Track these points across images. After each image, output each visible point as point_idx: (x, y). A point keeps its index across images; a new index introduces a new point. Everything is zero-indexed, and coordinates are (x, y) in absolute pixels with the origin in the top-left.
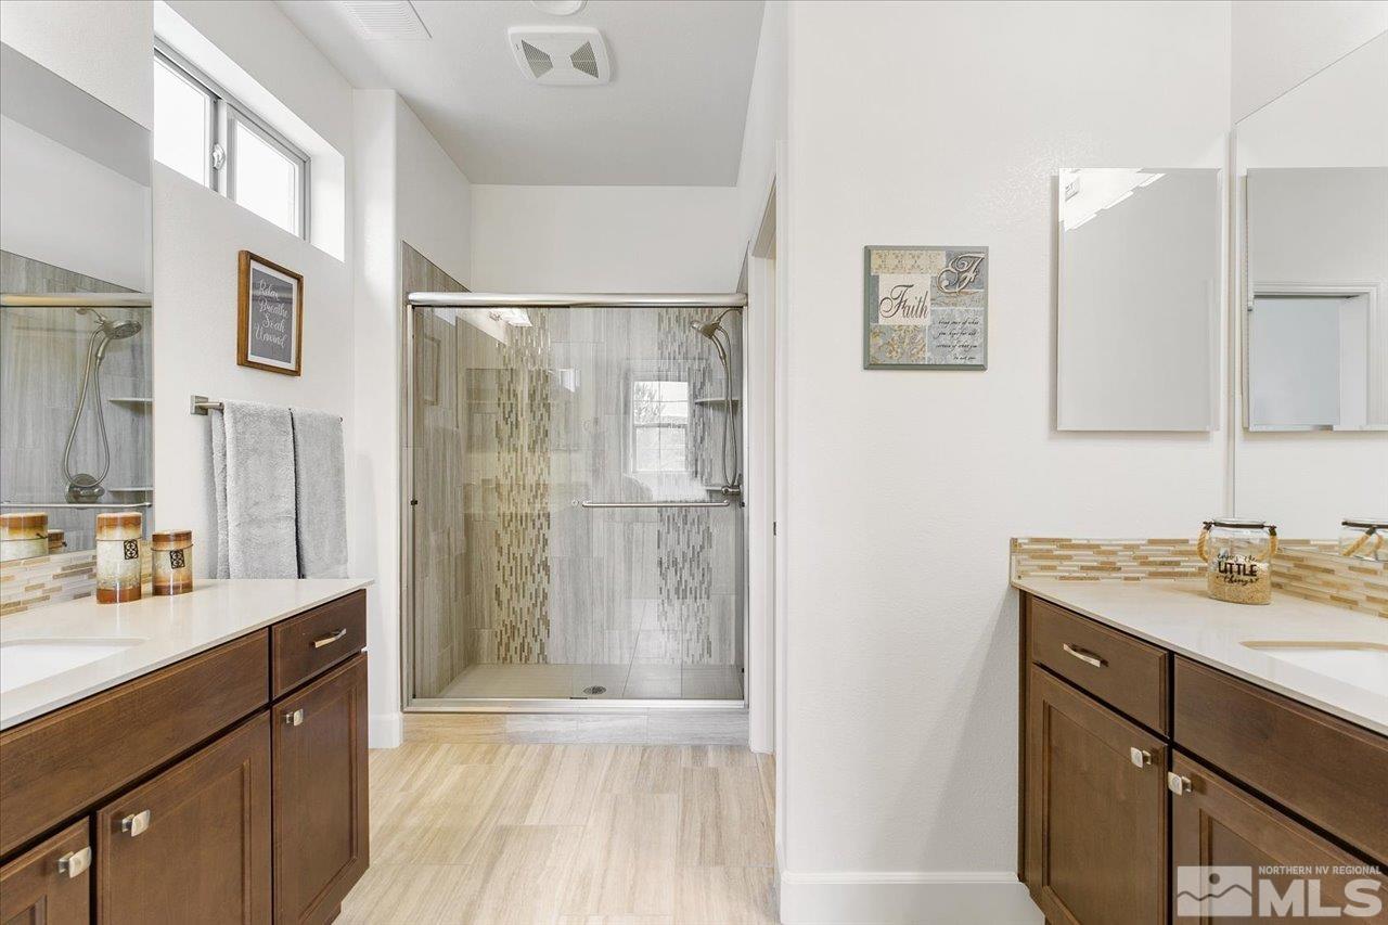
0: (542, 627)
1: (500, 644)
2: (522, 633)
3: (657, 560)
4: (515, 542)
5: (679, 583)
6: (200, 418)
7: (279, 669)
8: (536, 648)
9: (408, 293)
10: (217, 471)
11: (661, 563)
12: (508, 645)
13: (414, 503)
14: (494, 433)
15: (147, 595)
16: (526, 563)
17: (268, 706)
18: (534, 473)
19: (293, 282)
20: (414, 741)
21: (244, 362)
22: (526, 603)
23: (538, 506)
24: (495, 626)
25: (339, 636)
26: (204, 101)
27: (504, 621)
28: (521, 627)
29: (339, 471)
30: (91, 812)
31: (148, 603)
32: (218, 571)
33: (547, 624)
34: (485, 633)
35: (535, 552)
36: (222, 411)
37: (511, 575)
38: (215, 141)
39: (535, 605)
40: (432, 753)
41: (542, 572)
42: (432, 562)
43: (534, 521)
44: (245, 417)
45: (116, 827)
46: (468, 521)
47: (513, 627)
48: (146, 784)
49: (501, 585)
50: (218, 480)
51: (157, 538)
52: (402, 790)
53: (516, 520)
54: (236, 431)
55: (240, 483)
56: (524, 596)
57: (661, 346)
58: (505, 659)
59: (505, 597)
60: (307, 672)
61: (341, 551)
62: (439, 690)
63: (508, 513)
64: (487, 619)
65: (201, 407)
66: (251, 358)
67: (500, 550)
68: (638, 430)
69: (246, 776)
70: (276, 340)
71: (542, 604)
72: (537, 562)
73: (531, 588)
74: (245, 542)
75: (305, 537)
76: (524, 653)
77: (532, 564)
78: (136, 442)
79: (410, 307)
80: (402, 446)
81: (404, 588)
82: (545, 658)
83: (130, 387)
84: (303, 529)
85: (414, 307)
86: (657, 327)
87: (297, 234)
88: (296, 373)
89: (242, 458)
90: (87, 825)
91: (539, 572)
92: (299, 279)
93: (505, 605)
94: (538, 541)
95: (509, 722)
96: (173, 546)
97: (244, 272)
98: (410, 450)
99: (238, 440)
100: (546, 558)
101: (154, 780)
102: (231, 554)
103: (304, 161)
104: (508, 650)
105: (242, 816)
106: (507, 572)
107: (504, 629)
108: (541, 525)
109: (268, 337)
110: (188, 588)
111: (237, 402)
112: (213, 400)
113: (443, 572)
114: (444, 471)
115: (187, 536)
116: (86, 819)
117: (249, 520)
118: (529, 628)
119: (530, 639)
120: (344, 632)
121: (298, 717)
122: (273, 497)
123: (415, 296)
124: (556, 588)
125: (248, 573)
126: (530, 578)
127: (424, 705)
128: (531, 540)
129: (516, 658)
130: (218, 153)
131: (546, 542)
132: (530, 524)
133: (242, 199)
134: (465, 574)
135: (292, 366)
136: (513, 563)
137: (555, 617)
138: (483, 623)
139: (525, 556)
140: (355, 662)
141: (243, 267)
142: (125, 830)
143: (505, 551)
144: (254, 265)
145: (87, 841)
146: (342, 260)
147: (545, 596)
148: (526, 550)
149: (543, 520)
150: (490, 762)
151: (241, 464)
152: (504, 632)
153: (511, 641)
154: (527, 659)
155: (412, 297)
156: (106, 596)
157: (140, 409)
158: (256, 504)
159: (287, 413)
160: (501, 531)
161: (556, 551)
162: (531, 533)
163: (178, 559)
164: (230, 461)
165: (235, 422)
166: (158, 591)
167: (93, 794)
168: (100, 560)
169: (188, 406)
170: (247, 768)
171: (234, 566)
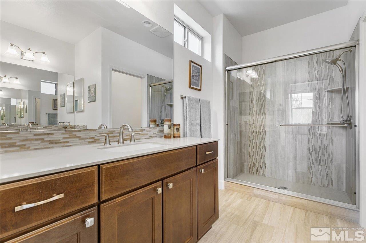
0: (263, 165)
1: (250, 168)
2: (257, 166)
3: (307, 148)
4: (255, 139)
5: (318, 157)
6: (182, 100)
7: (198, 157)
8: (262, 171)
9: (226, 68)
10: (185, 112)
11: (309, 149)
12: (252, 169)
13: (227, 124)
14: (248, 106)
15: (172, 138)
16: (258, 145)
17: (196, 166)
18: (261, 118)
19: (200, 67)
20: (227, 189)
21: (190, 87)
22: (258, 157)
23: (262, 128)
24: (248, 162)
25: (212, 152)
26: (183, 28)
27: (251, 162)
28: (257, 164)
29: (210, 115)
30: (162, 180)
31: (172, 139)
32: (185, 135)
33: (265, 164)
34: (246, 164)
35: (261, 142)
36: (186, 98)
37: (253, 148)
38: (185, 38)
39: (261, 158)
40: (232, 193)
41: (264, 149)
42: (232, 142)
43: (261, 133)
44: (191, 100)
45: (167, 186)
46: (241, 132)
47: (254, 164)
48: (172, 177)
49: (250, 151)
50: (185, 114)
51: (174, 125)
52: (225, 201)
53: (255, 132)
54: (188, 103)
55: (189, 115)
56: (257, 155)
57: (309, 73)
58: (251, 173)
59: (252, 154)
60: (205, 160)
61: (210, 135)
62: (234, 177)
63: (252, 130)
64: (246, 160)
65: (182, 97)
66: (191, 86)
67: (250, 141)
68: (293, 110)
69: (192, 182)
70: (196, 82)
71: (264, 158)
72: (262, 145)
73: (260, 153)
74: (190, 129)
75: (202, 130)
76: (258, 172)
77: (260, 145)
78: (171, 113)
79: (226, 71)
80: (224, 109)
81: (225, 147)
82: (264, 175)
83: (170, 101)
84: (202, 128)
85: (227, 71)
86: (307, 66)
87: (200, 56)
88: (200, 90)
89: (190, 108)
90: (161, 182)
91: (262, 148)
92: (201, 66)
93: (251, 157)
94: (262, 139)
95: (255, 190)
96: (177, 127)
97: (190, 65)
98: (226, 110)
99: (189, 105)
100: (265, 144)
101: (173, 177)
102: (187, 132)
103: (202, 39)
104: (252, 170)
105: (191, 193)
106: (252, 147)
107: (251, 164)
108: (263, 134)
109: (195, 81)
110: (179, 137)
111: (189, 96)
112: (184, 96)
113: (234, 145)
114: (235, 117)
115: (179, 125)
116: (161, 181)
117: (191, 125)
118: (259, 165)
119: (259, 168)
120: (213, 151)
121: (203, 170)
122: (196, 119)
123: (227, 68)
124: (268, 153)
125: (191, 136)
126: (259, 150)
127: (230, 180)
128: (260, 138)
129: (255, 173)
130: (185, 40)
131: (265, 139)
132: (259, 134)
133: (189, 49)
134: (240, 147)
135: (199, 88)
136: (254, 145)
137: (268, 162)
138: (245, 161)
139: (258, 143)
140: (215, 161)
141: (190, 64)
142: (168, 187)
143: (252, 141)
144: (192, 64)
145: (161, 187)
146: (210, 62)
147: (264, 156)
148: (258, 141)
149: (264, 132)
150: (249, 200)
151: (190, 110)
152: (251, 165)
153: (253, 167)
154: (259, 174)
155: (227, 69)
156: (166, 137)
157: (171, 106)
158: (192, 120)
159: (199, 99)
160: (250, 135)
161: (268, 142)
162: (260, 136)
163: (178, 130)
164: (187, 110)
165: (188, 100)
166: (174, 137)
167: (163, 176)
168: (165, 129)
169: (179, 97)
170: (192, 181)
171: (188, 135)
